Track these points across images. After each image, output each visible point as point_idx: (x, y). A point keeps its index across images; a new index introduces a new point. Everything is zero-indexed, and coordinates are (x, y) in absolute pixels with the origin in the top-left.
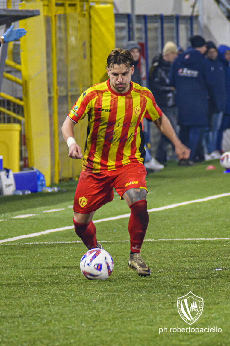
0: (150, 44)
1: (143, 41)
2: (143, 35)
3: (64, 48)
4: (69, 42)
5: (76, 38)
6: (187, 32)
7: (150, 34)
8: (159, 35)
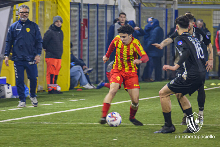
0: (91, 19)
1: (87, 18)
2: (87, 15)
3: (43, 20)
4: (45, 17)
5: (49, 14)
6: (111, 15)
7: (91, 15)
8: (96, 15)
